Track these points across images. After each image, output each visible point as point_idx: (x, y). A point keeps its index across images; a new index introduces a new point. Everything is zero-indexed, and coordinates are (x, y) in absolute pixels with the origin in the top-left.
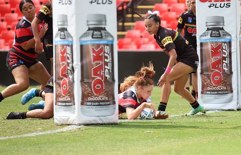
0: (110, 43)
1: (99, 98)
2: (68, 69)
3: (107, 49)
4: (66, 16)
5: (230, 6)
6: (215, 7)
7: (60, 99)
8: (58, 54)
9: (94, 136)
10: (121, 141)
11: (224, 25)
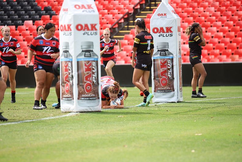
0: (96, 60)
1: (89, 95)
2: (69, 77)
3: (94, 64)
4: (68, 43)
5: (172, 35)
6: (163, 36)
7: (65, 96)
8: (63, 67)
9: (86, 120)
10: (103, 122)
11: (168, 48)
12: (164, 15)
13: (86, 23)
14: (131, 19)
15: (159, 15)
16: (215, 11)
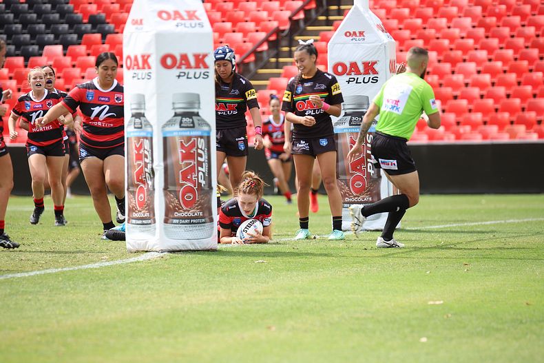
0: (205, 135)
1: (190, 214)
2: (146, 172)
4: (144, 96)
5: (377, 81)
7: (135, 215)
8: (132, 150)
9: (183, 268)
10: (222, 275)
12: (358, 35)
13: (184, 52)
14: (284, 42)
15: (348, 34)
16: (474, 27)
